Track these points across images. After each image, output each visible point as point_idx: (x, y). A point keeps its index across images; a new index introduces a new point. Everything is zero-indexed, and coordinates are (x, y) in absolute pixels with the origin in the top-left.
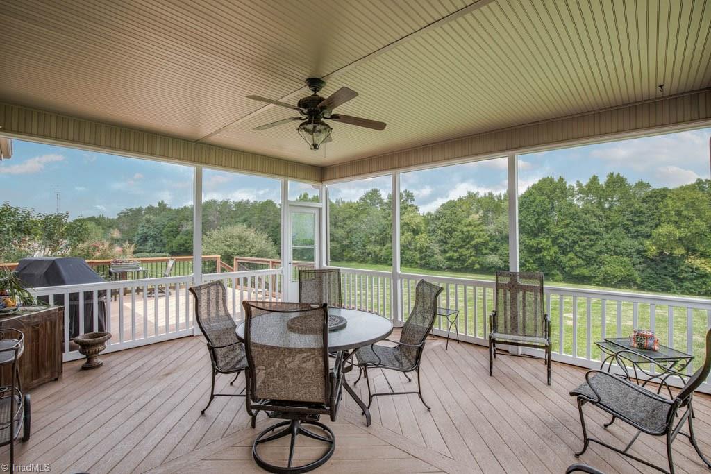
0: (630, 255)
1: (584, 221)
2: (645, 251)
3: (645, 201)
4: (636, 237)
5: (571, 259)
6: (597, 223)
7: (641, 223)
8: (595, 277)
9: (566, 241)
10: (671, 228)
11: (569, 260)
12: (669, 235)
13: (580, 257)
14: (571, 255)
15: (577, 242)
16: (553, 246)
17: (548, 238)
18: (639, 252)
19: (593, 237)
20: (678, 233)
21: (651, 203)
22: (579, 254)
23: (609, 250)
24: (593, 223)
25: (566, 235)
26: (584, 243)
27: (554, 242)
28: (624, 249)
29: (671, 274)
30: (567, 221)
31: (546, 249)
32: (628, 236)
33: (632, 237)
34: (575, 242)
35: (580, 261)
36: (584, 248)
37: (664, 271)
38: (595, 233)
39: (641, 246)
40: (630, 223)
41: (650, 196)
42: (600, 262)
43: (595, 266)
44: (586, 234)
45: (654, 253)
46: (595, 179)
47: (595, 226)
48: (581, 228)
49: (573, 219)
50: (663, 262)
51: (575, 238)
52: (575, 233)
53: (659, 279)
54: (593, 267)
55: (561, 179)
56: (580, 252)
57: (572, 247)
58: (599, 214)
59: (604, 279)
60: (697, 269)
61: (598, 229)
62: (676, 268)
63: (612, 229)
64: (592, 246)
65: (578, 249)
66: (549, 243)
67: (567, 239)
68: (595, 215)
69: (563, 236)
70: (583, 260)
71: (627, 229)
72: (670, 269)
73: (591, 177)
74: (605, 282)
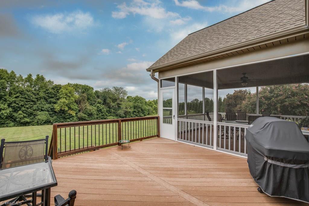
0: (48, 111)
1: (28, 95)
2: (54, 109)
3: (53, 89)
4: (50, 103)
5: (20, 114)
6: (34, 96)
7: (52, 97)
8: (32, 122)
9: (17, 105)
10: (64, 100)
11: (19, 115)
12: (64, 103)
13: (25, 113)
14: (20, 112)
15: (23, 106)
16: (9, 107)
17: (5, 104)
18: (51, 109)
19: (32, 103)
20: (67, 102)
21: (56, 90)
22: (24, 111)
23: (39, 109)
24: (32, 96)
25: (17, 102)
26: (27, 106)
27: (9, 106)
28: (46, 108)
29: (63, 117)
30: (18, 95)
31: (4, 110)
32: (47, 103)
33: (48, 103)
34: (22, 106)
35: (25, 115)
36: (28, 108)
37: (61, 116)
38: (33, 101)
39: (52, 107)
40: (47, 97)
41: (55, 87)
42: (35, 115)
43: (32, 117)
44: (28, 102)
45: (58, 110)
46: (30, 76)
47: (33, 98)
48: (25, 98)
49: (21, 94)
50: (60, 113)
51: (22, 103)
52: (22, 101)
53: (59, 120)
54: (31, 117)
55: (13, 72)
56: (25, 110)
57: (21, 108)
58: (34, 92)
59: (38, 122)
60: (71, 115)
61: (34, 100)
62: (65, 115)
63: (40, 100)
64: (31, 107)
65: (24, 109)
66: (6, 106)
67: (17, 104)
68: (32, 93)
69: (15, 103)
70: (27, 114)
71: (46, 100)
72: (63, 115)
73: (28, 74)
74: (38, 124)
